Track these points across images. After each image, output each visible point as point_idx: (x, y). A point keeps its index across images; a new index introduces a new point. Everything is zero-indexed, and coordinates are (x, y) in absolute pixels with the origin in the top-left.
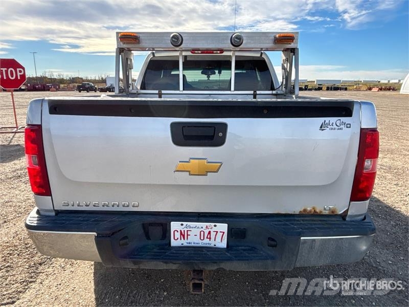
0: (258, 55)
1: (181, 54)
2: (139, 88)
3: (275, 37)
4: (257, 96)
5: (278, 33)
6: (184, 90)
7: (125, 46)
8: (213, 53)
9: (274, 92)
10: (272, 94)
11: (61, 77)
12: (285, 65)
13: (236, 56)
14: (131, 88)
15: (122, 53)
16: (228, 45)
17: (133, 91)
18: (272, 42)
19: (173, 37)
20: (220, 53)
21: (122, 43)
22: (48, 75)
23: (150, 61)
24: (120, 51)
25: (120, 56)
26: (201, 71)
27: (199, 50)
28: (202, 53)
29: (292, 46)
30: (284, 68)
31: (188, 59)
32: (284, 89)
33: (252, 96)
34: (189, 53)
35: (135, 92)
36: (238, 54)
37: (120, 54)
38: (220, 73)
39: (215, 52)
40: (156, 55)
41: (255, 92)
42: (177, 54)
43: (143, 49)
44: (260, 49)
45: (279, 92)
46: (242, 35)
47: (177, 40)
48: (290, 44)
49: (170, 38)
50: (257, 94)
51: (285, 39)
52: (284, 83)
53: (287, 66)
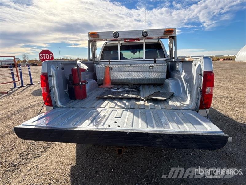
0: (157, 41)
1: (119, 42)
2: (100, 59)
3: (164, 31)
4: (156, 61)
5: (165, 29)
6: (121, 59)
7: (92, 39)
8: (135, 41)
9: (165, 59)
10: (164, 60)
11: (71, 59)
12: (170, 45)
13: (145, 42)
14: (96, 59)
15: (91, 43)
16: (141, 36)
17: (97, 61)
18: (163, 33)
19: (114, 33)
20: (138, 41)
21: (91, 38)
22: (65, 58)
23: (105, 46)
24: (90, 41)
25: (90, 44)
26: (130, 51)
27: (127, 40)
28: (129, 41)
29: (173, 35)
30: (169, 47)
31: (123, 45)
32: (170, 57)
33: (154, 61)
34: (123, 42)
35: (98, 61)
36: (146, 41)
37: (90, 43)
38: (139, 52)
39: (135, 40)
40: (107, 43)
41: (155, 59)
42: (117, 42)
43: (101, 40)
44: (157, 38)
45: (167, 59)
46: (148, 31)
47: (116, 35)
48: (172, 34)
49: (113, 34)
50: (156, 60)
51: (169, 32)
52: (170, 54)
53: (171, 45)
